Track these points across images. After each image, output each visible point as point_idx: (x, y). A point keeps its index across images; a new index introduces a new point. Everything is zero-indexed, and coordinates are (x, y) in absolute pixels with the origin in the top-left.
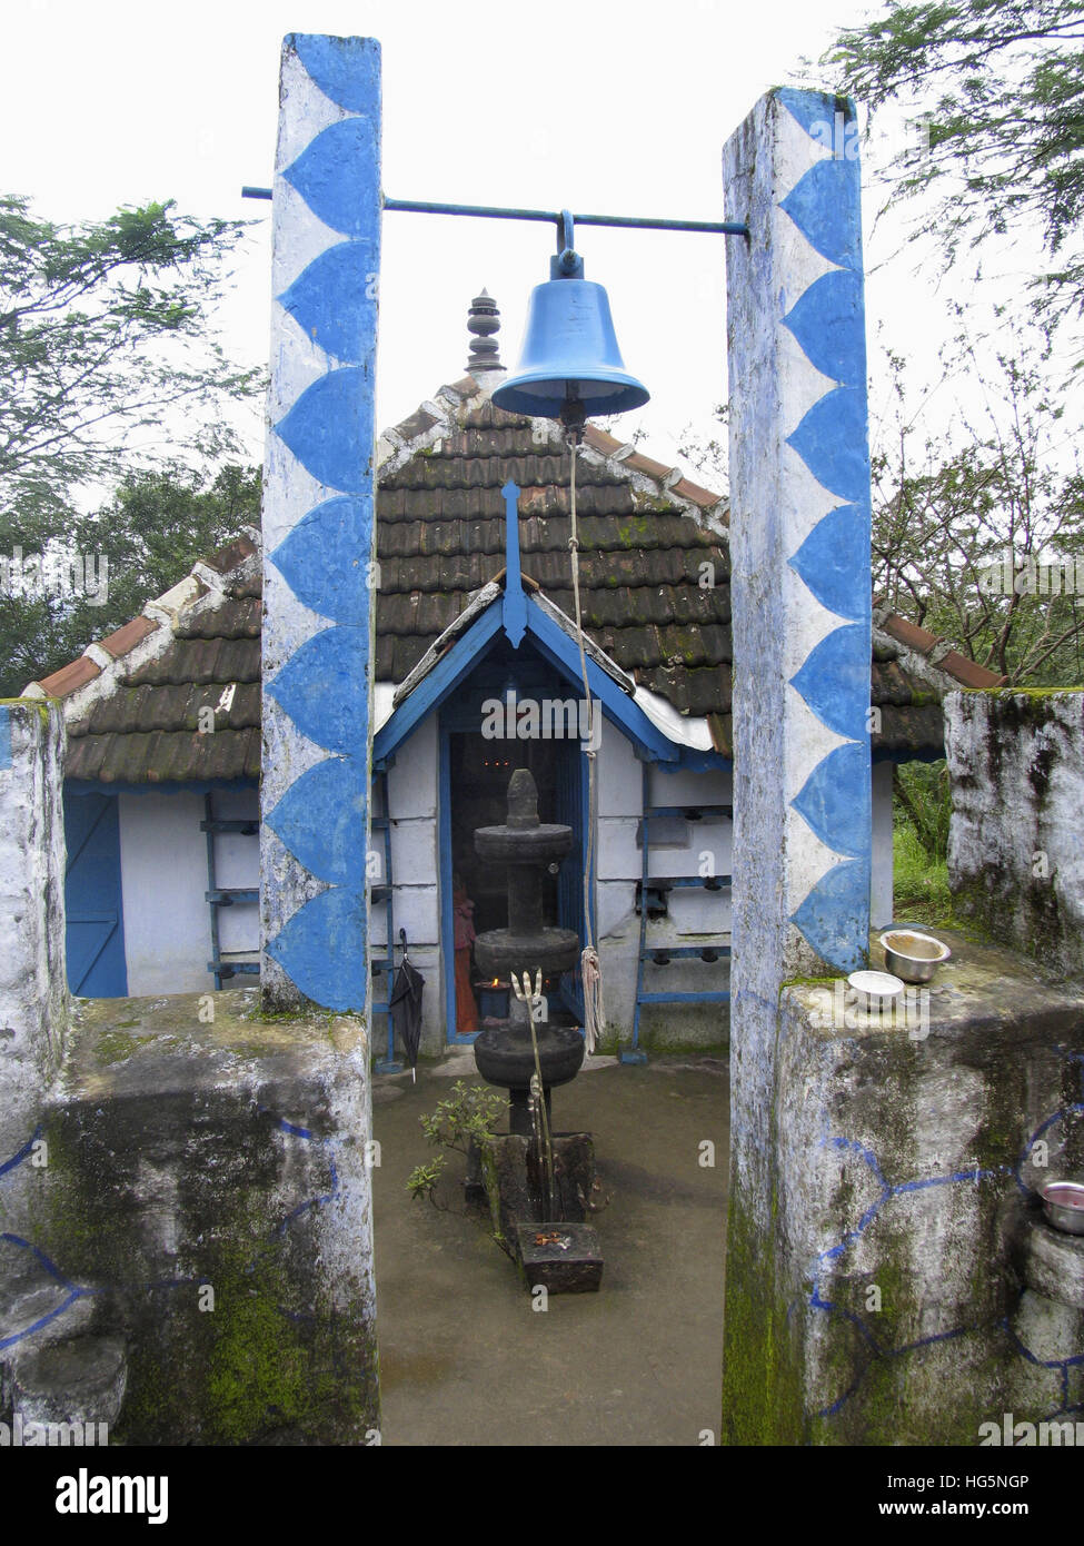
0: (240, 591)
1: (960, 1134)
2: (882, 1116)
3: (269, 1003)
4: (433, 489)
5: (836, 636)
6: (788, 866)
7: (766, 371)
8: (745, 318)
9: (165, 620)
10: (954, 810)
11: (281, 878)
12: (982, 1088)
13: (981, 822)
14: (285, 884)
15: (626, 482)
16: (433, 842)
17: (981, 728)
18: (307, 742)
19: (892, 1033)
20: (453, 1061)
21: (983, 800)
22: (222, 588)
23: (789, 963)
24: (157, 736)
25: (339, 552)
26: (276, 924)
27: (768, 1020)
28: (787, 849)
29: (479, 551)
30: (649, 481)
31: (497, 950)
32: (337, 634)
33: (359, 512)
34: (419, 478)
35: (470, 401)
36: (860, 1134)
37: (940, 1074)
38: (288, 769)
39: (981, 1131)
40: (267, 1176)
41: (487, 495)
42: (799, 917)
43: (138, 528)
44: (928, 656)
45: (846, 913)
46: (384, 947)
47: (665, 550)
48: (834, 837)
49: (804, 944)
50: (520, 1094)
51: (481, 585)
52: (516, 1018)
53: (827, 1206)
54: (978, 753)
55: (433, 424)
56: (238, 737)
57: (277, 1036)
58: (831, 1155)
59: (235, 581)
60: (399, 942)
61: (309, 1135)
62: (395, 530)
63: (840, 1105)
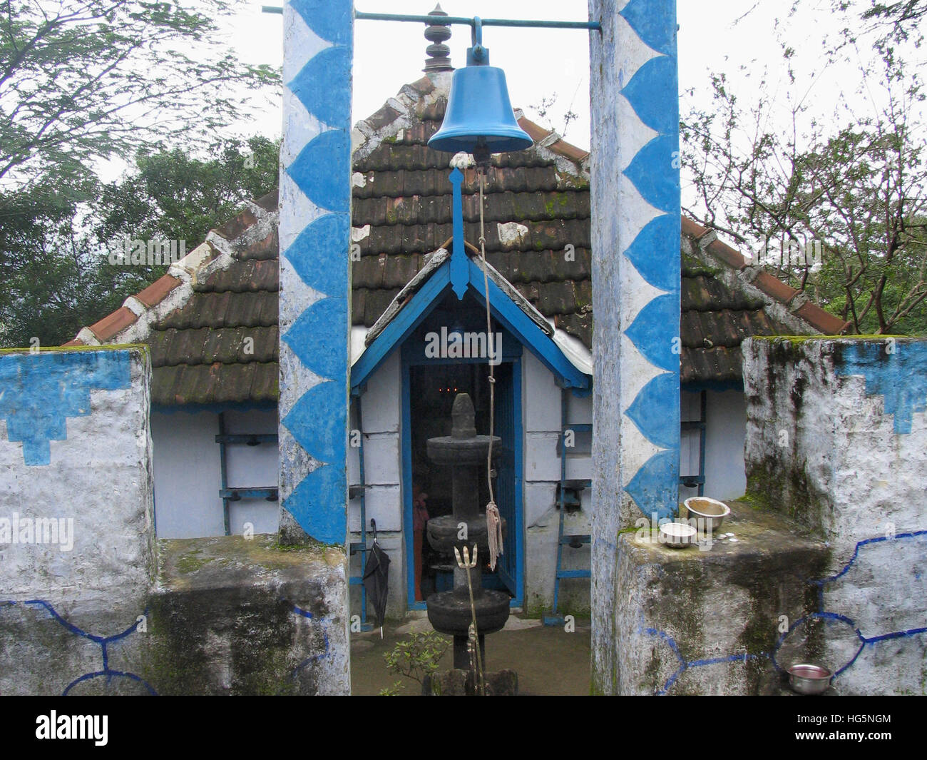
0: (244, 254)
1: (733, 630)
2: (679, 615)
3: (284, 539)
4: (396, 171)
5: (656, 302)
6: (623, 454)
7: (611, 124)
8: (599, 86)
9: (186, 278)
10: (749, 420)
11: (292, 459)
12: (748, 600)
13: (764, 428)
14: (295, 463)
15: (551, 164)
16: (396, 451)
17: (763, 364)
18: (308, 372)
19: (686, 562)
20: (412, 623)
21: (764, 412)
22: (230, 252)
23: (624, 518)
24: (182, 368)
25: (328, 250)
26: (289, 488)
27: (611, 557)
28: (622, 442)
29: (434, 221)
30: (570, 163)
31: (444, 530)
32: (327, 303)
33: (341, 224)
34: (385, 162)
35: (426, 97)
36: (665, 626)
37: (720, 589)
38: (296, 389)
39: (747, 628)
40: (285, 641)
41: (440, 175)
42: (631, 488)
43: (153, 193)
44: (788, 305)
45: (662, 485)
46: (359, 533)
47: (583, 219)
48: (654, 436)
49: (634, 506)
50: (461, 639)
51: (434, 249)
52: (458, 582)
53: (643, 673)
54: (762, 381)
55: (397, 117)
56: (245, 369)
57: (291, 558)
58: (645, 639)
59: (240, 246)
60: (370, 529)
61: (311, 616)
62: (367, 203)
63: (651, 607)
